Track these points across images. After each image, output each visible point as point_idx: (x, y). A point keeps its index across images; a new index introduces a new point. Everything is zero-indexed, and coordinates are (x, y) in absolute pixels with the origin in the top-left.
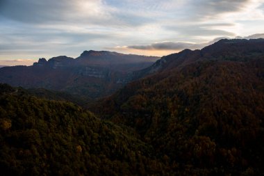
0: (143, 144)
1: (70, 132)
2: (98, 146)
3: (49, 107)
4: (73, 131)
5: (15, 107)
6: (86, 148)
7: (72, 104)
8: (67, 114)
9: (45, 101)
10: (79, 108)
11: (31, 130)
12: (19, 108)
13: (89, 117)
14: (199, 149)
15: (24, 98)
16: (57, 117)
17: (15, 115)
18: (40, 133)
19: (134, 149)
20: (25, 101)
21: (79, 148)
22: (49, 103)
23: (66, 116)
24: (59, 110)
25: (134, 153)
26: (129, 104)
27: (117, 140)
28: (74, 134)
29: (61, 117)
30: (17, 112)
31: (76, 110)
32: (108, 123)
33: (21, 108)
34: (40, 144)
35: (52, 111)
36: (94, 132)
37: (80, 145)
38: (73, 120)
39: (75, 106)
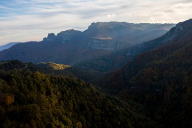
0: (152, 123)
1: (72, 108)
2: (100, 123)
3: (52, 82)
4: (74, 107)
5: (19, 82)
6: (87, 124)
7: (75, 79)
8: (70, 89)
9: (48, 77)
10: (83, 82)
11: (32, 105)
12: (22, 84)
13: (92, 92)
15: (27, 74)
16: (58, 93)
17: (18, 90)
18: (41, 108)
20: (28, 77)
21: (79, 124)
22: (52, 78)
23: (67, 91)
24: (61, 85)
26: (138, 78)
27: (121, 117)
28: (75, 110)
29: (63, 93)
30: (20, 87)
31: (78, 85)
32: (114, 99)
33: (24, 83)
34: (40, 119)
35: (54, 86)
36: (96, 107)
37: (80, 120)
38: (75, 96)
39: (78, 80)
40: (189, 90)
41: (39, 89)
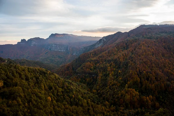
0: (92, 94)
1: (43, 88)
2: (62, 97)
3: (29, 71)
4: (45, 87)
5: (6, 72)
6: (54, 98)
7: (44, 70)
8: (41, 76)
9: (26, 68)
10: (49, 72)
11: (17, 87)
12: (8, 73)
13: (55, 77)
14: (128, 97)
15: (11, 66)
16: (34, 78)
17: (6, 78)
18: (23, 89)
19: (85, 98)
20: (12, 68)
21: (49, 98)
22: (28, 69)
24: (35, 73)
25: (86, 101)
26: (82, 68)
27: (74, 92)
28: (46, 90)
29: (37, 78)
30: (7, 75)
31: (46, 73)
32: (68, 81)
33: (10, 73)
34: (23, 96)
35: (31, 74)
36: (59, 87)
37: (49, 96)
38: (45, 80)
39: (46, 70)
40: (110, 75)
41: (20, 77)
